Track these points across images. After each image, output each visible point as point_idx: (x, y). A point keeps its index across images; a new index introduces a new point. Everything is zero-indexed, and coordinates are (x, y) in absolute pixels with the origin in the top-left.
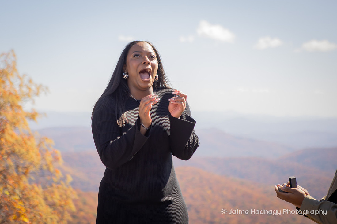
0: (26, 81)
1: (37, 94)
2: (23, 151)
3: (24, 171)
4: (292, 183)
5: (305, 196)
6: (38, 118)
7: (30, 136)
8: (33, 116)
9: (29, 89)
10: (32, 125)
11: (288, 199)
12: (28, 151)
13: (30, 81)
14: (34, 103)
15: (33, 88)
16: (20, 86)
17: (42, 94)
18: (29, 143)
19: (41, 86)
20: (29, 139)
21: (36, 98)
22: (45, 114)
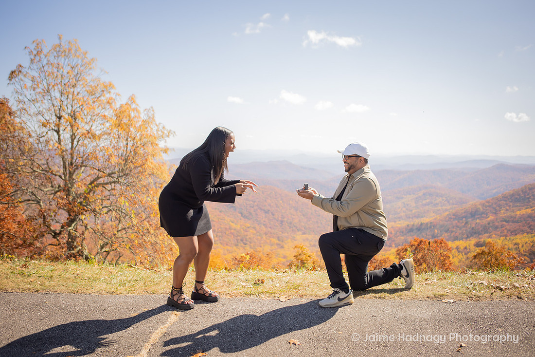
0: (161, 128)
1: (168, 136)
2: (159, 173)
3: (160, 186)
4: (306, 187)
5: (314, 194)
6: (169, 152)
7: (164, 164)
8: (166, 151)
9: (163, 132)
10: (165, 157)
11: (304, 197)
12: (162, 173)
13: (164, 128)
14: (166, 142)
15: (166, 132)
16: (157, 131)
17: (171, 136)
18: (163, 168)
19: (170, 130)
20: (163, 166)
21: (167, 138)
22: (173, 149)
